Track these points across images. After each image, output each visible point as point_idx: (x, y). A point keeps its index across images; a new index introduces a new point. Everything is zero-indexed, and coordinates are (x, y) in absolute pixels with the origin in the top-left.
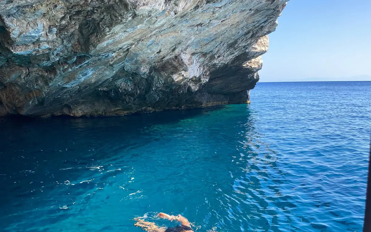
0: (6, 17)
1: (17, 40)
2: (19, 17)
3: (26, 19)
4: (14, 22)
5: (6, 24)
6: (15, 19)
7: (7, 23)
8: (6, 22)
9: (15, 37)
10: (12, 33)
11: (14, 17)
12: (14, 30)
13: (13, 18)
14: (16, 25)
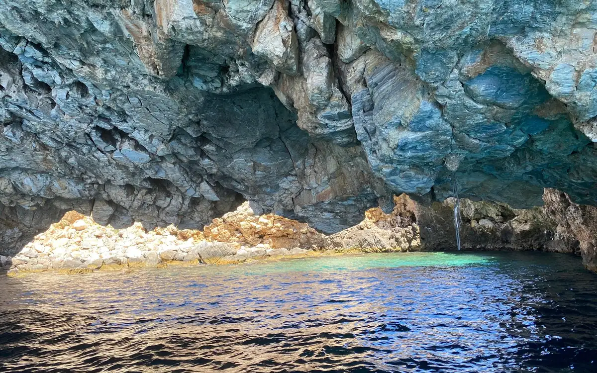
0: (518, 40)
1: (580, 99)
2: (554, 24)
3: (580, 20)
4: (545, 45)
5: (521, 60)
6: (546, 34)
7: (524, 55)
8: (518, 54)
9: (567, 90)
10: (552, 82)
11: (540, 30)
12: (551, 69)
13: (538, 34)
14: (554, 53)
